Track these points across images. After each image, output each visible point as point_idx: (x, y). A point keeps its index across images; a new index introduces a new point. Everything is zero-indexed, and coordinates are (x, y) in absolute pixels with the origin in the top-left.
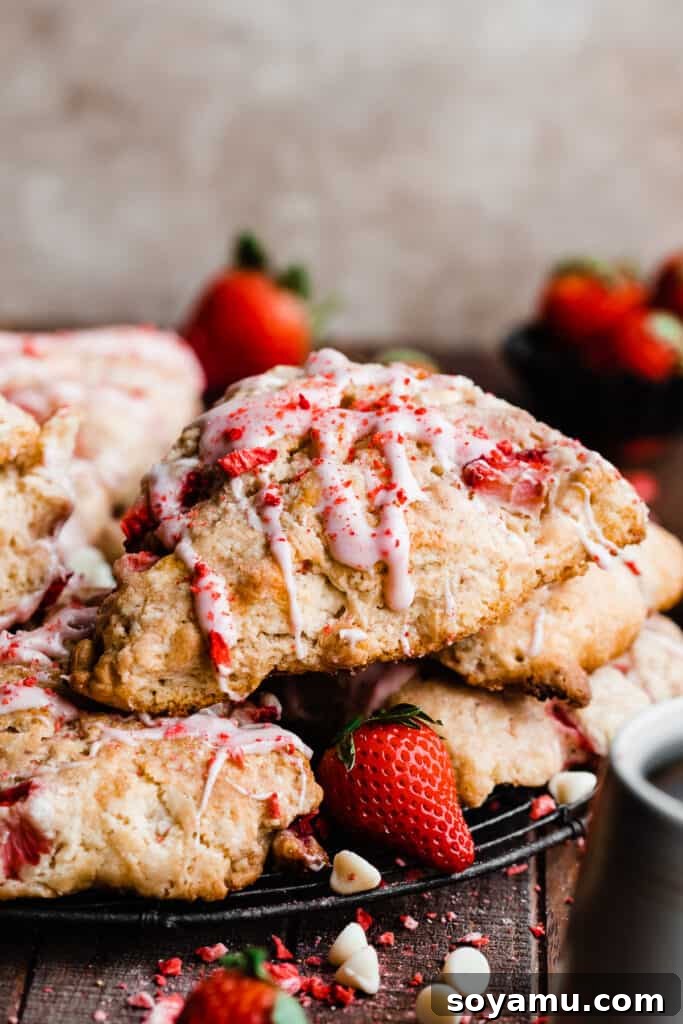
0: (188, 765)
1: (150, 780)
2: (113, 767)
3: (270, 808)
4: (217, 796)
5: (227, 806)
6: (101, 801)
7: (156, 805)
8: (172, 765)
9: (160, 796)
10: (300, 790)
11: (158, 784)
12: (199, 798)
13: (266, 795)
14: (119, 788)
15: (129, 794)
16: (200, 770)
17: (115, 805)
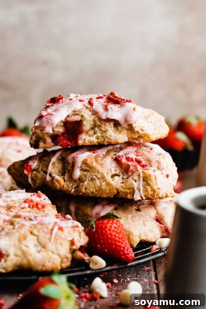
0: (46, 230)
1: (34, 235)
2: (23, 231)
3: (72, 243)
4: (56, 239)
5: (59, 242)
6: (20, 241)
7: (36, 243)
8: (41, 231)
9: (38, 239)
10: (81, 237)
11: (37, 236)
12: (50, 239)
13: (71, 239)
14: (25, 238)
15: (28, 239)
16: (50, 232)
17: (24, 242)
